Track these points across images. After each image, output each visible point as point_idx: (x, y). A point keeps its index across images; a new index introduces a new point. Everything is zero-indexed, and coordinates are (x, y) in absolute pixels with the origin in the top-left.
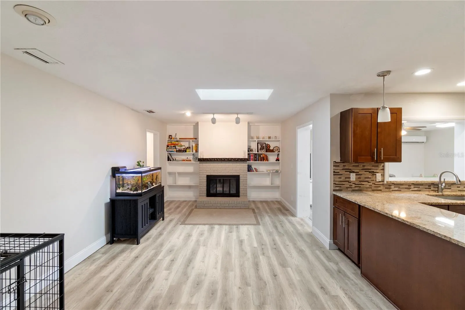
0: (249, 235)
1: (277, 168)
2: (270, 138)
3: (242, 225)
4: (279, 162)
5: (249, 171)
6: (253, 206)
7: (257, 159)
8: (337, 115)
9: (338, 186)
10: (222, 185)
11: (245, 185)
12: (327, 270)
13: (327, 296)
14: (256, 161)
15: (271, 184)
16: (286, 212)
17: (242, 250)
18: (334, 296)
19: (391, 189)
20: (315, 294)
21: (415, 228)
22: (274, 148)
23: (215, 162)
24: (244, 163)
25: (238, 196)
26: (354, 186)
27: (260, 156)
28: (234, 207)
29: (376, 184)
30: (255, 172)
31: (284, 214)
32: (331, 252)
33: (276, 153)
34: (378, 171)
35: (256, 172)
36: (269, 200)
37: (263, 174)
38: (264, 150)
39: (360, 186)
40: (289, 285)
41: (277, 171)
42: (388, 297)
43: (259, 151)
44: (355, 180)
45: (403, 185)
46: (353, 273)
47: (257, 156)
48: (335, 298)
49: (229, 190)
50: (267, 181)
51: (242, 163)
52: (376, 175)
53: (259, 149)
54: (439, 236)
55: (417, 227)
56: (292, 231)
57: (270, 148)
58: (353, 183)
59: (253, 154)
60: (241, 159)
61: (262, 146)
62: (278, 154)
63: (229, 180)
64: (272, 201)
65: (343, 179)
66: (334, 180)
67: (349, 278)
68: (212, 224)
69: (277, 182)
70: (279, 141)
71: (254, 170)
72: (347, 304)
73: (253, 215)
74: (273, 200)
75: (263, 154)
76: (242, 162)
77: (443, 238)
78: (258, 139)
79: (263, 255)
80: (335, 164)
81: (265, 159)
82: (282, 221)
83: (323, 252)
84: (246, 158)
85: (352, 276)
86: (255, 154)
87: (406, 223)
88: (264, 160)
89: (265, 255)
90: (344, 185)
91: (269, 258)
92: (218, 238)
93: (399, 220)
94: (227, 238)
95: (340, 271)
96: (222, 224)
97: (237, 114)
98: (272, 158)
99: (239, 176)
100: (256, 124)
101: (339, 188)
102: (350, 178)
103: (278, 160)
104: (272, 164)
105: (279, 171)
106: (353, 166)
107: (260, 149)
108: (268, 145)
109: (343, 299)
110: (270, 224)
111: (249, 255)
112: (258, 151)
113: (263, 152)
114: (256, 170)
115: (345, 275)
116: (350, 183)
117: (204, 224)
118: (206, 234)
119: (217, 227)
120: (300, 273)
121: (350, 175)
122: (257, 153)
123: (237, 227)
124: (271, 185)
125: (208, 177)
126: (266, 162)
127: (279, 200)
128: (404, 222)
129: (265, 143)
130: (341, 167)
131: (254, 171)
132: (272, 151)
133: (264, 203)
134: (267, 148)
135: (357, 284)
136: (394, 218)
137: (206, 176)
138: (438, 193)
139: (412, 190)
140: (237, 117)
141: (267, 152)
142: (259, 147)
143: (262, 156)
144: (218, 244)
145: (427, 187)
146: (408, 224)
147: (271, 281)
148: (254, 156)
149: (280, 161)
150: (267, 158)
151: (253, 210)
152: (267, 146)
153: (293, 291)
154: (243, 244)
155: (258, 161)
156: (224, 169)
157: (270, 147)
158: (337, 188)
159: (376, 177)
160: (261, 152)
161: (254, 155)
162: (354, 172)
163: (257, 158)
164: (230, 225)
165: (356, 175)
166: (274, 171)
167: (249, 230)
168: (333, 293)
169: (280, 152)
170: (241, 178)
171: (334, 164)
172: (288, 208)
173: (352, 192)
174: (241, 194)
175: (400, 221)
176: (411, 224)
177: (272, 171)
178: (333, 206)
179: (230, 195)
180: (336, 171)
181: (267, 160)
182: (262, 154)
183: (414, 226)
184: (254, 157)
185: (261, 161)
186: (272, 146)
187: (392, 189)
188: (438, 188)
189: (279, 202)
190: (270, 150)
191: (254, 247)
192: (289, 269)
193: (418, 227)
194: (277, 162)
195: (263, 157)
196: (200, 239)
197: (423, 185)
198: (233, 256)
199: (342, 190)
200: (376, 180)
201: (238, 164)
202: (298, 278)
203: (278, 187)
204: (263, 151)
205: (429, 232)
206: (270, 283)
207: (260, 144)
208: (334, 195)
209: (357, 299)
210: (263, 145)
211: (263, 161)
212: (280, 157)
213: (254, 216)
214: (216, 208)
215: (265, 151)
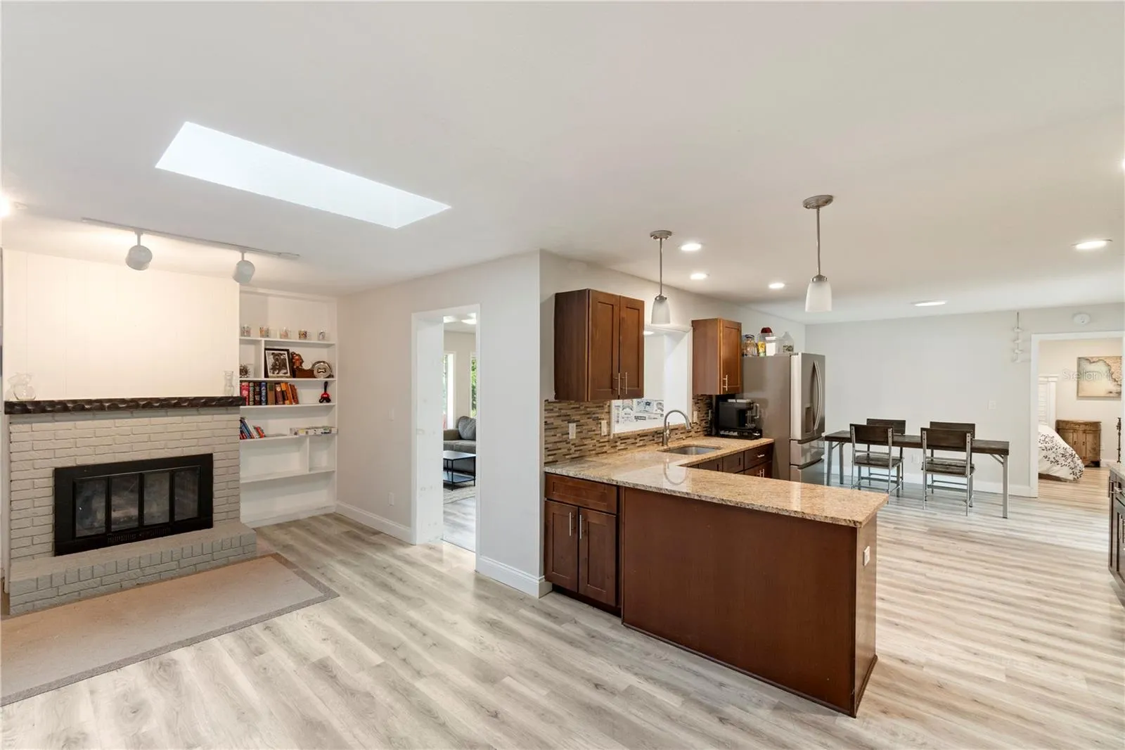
0: (330, 636)
1: (322, 421)
2: (304, 335)
3: (280, 613)
4: (328, 404)
5: (242, 437)
6: (263, 545)
7: (263, 399)
8: (551, 298)
9: (552, 453)
10: (135, 497)
11: (231, 485)
12: (572, 642)
13: (617, 698)
14: (261, 404)
15: (310, 470)
16: (374, 538)
17: (348, 693)
18: (626, 691)
19: (618, 448)
20: (599, 707)
21: (745, 509)
22: (314, 365)
23: (101, 414)
24: (229, 412)
25: (208, 523)
26: (573, 448)
27: (271, 390)
28: (199, 567)
29: (602, 440)
30: (257, 439)
31: (380, 547)
32: (545, 600)
33: (322, 379)
34: (603, 416)
35: (261, 437)
36: (303, 516)
37: (282, 444)
38: (285, 371)
39: (582, 448)
40: (543, 720)
41: (327, 432)
42: (686, 646)
43: (270, 374)
44: (575, 437)
45: (629, 438)
46: (610, 628)
47: (263, 388)
48: (629, 693)
49: (167, 508)
50: (293, 463)
51: (222, 412)
52: (600, 423)
53: (269, 367)
54: (787, 514)
55: (747, 507)
56: (434, 583)
57: (301, 363)
58: (573, 445)
59: (249, 382)
60: (221, 398)
61: (277, 360)
62: (326, 384)
63: (168, 474)
64: (313, 518)
65: (560, 437)
66: (546, 441)
67: (613, 641)
68: (156, 652)
69: (325, 460)
70: (328, 346)
71: (254, 433)
72: (655, 695)
73: (289, 573)
74: (315, 514)
75: (282, 382)
76: (222, 410)
77: (792, 515)
78: (268, 336)
79: (422, 678)
80: (547, 406)
81: (287, 396)
82: (390, 566)
83: (534, 608)
84: (235, 395)
85: (612, 634)
86: (255, 382)
87: (729, 503)
88: (287, 402)
89: (425, 676)
90: (560, 449)
91: (437, 676)
92: (227, 693)
93: (715, 501)
94: (265, 677)
95: (592, 636)
96: (195, 638)
97: (243, 249)
98: (309, 394)
99: (210, 456)
100: (261, 291)
101: (552, 457)
102: (568, 434)
103: (326, 398)
104: (309, 411)
105: (334, 431)
106: (573, 408)
107: (274, 368)
108: (297, 355)
109: (640, 686)
110: (362, 583)
111: (383, 696)
112: (266, 376)
113: (283, 377)
114: (261, 435)
115: (606, 639)
116: (568, 445)
117: (118, 666)
118: (157, 700)
119: (183, 656)
120: (535, 676)
121: (568, 427)
122: (262, 378)
123: (267, 628)
124: (308, 473)
125: (60, 474)
126: (294, 405)
127: (332, 511)
128: (724, 503)
129: (287, 350)
130: (556, 412)
131: (251, 437)
132: (310, 374)
133: (293, 529)
134: (294, 363)
135: (633, 647)
136: (704, 499)
137: (50, 472)
138: (663, 446)
139: (638, 447)
140: (240, 259)
141: (294, 375)
142: (271, 361)
143: (278, 389)
144: (244, 714)
145: (651, 438)
146: (732, 504)
147: (498, 734)
148: (251, 389)
149: (335, 401)
150: (296, 395)
151: (276, 556)
152: (293, 358)
153: (560, 727)
154: (335, 673)
155: (267, 404)
156: (145, 438)
157: (303, 362)
158: (551, 458)
159: (601, 427)
160: (278, 377)
161: (251, 384)
162: (574, 422)
163: (263, 394)
164: (232, 629)
165: (577, 426)
166: (319, 432)
167: (319, 624)
168: (622, 687)
169: (332, 376)
170: (216, 464)
171: (545, 406)
172: (377, 528)
173: (571, 462)
174: (216, 517)
175: (717, 502)
176: (737, 504)
177: (311, 432)
178: (544, 499)
179: (173, 527)
180: (549, 421)
181: (295, 399)
182: (278, 383)
183: (743, 506)
184: (251, 392)
185: (276, 403)
186: (309, 359)
187: (620, 448)
188: (663, 437)
189: (337, 518)
190: (304, 370)
191: (378, 666)
192: (507, 680)
193: (750, 507)
194: (325, 404)
195: (282, 392)
196: (144, 730)
197: (647, 436)
198: (336, 724)
199: (557, 461)
200: (601, 434)
201: (208, 418)
202: (544, 692)
203: (327, 475)
204: (281, 374)
205: (770, 511)
206: (499, 740)
207: (273, 354)
208: (546, 473)
209: (656, 675)
210: (281, 354)
211: (284, 404)
212: (333, 391)
213: (296, 573)
214: (122, 589)
215: (289, 374)
